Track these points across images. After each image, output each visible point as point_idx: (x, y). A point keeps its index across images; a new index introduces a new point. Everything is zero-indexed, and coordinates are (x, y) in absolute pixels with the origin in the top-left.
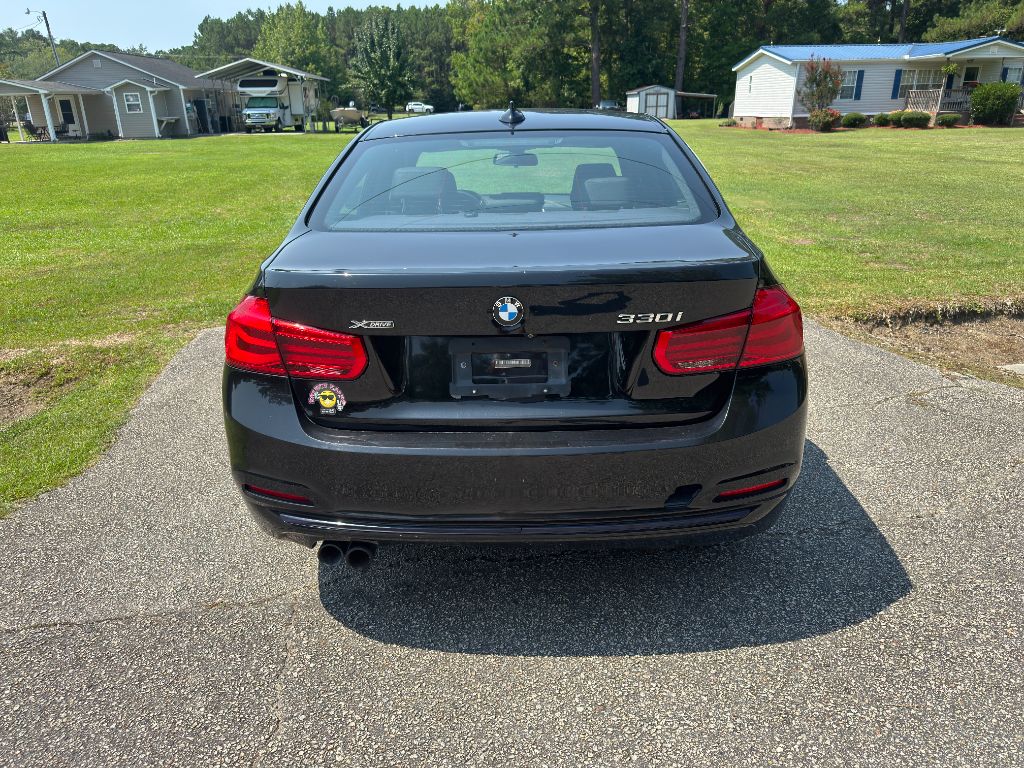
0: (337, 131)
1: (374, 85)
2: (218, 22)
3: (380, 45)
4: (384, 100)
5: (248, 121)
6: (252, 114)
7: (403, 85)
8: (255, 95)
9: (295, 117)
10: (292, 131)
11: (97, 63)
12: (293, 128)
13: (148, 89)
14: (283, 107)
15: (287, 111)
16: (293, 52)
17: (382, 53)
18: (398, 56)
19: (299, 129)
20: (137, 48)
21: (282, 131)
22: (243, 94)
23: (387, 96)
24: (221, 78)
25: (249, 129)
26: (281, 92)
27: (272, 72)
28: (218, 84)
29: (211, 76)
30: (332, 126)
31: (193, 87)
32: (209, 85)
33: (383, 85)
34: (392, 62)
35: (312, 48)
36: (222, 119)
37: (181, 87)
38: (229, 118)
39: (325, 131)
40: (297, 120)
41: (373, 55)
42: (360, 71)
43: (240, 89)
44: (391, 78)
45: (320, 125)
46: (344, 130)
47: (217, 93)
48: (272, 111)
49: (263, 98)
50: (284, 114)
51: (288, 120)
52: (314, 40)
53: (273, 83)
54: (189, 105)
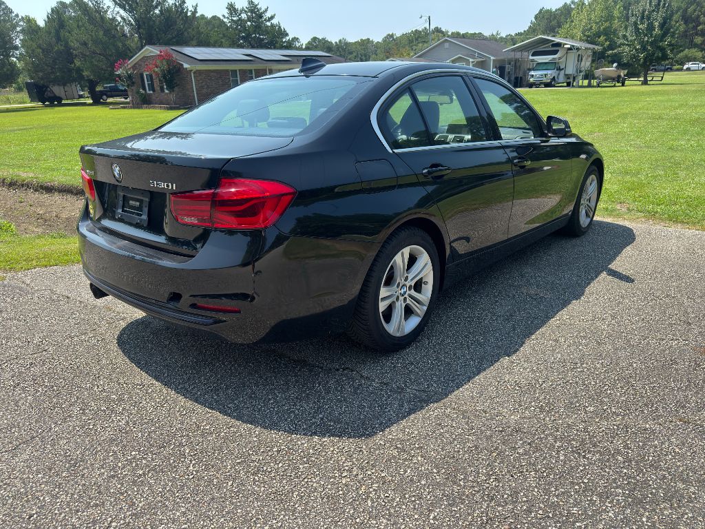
0: (598, 86)
1: (636, 50)
2: (549, 12)
3: (649, 18)
4: (642, 61)
5: (531, 80)
6: (536, 75)
7: (662, 49)
8: (540, 61)
9: (567, 76)
10: (565, 87)
11: (447, 45)
12: (565, 84)
13: (471, 60)
14: (559, 69)
15: (563, 72)
16: (591, 28)
17: (648, 25)
18: (662, 26)
19: (569, 85)
20: (495, 34)
21: (554, 86)
22: (533, 61)
23: (645, 59)
24: (521, 51)
25: (531, 86)
26: (560, 58)
27: (559, 45)
28: (518, 55)
29: (513, 50)
30: (594, 82)
31: (499, 58)
32: (512, 55)
33: (644, 49)
34: (657, 31)
35: (607, 24)
36: (516, 78)
37: (492, 58)
38: (521, 78)
39: (590, 86)
40: (569, 78)
41: (640, 26)
42: (627, 40)
43: (531, 58)
44: (652, 44)
45: (586, 82)
46: (604, 84)
47: (516, 61)
48: (549, 72)
49: (546, 63)
50: (559, 74)
51: (562, 78)
52: (610, 18)
53: (555, 52)
54: (494, 70)
